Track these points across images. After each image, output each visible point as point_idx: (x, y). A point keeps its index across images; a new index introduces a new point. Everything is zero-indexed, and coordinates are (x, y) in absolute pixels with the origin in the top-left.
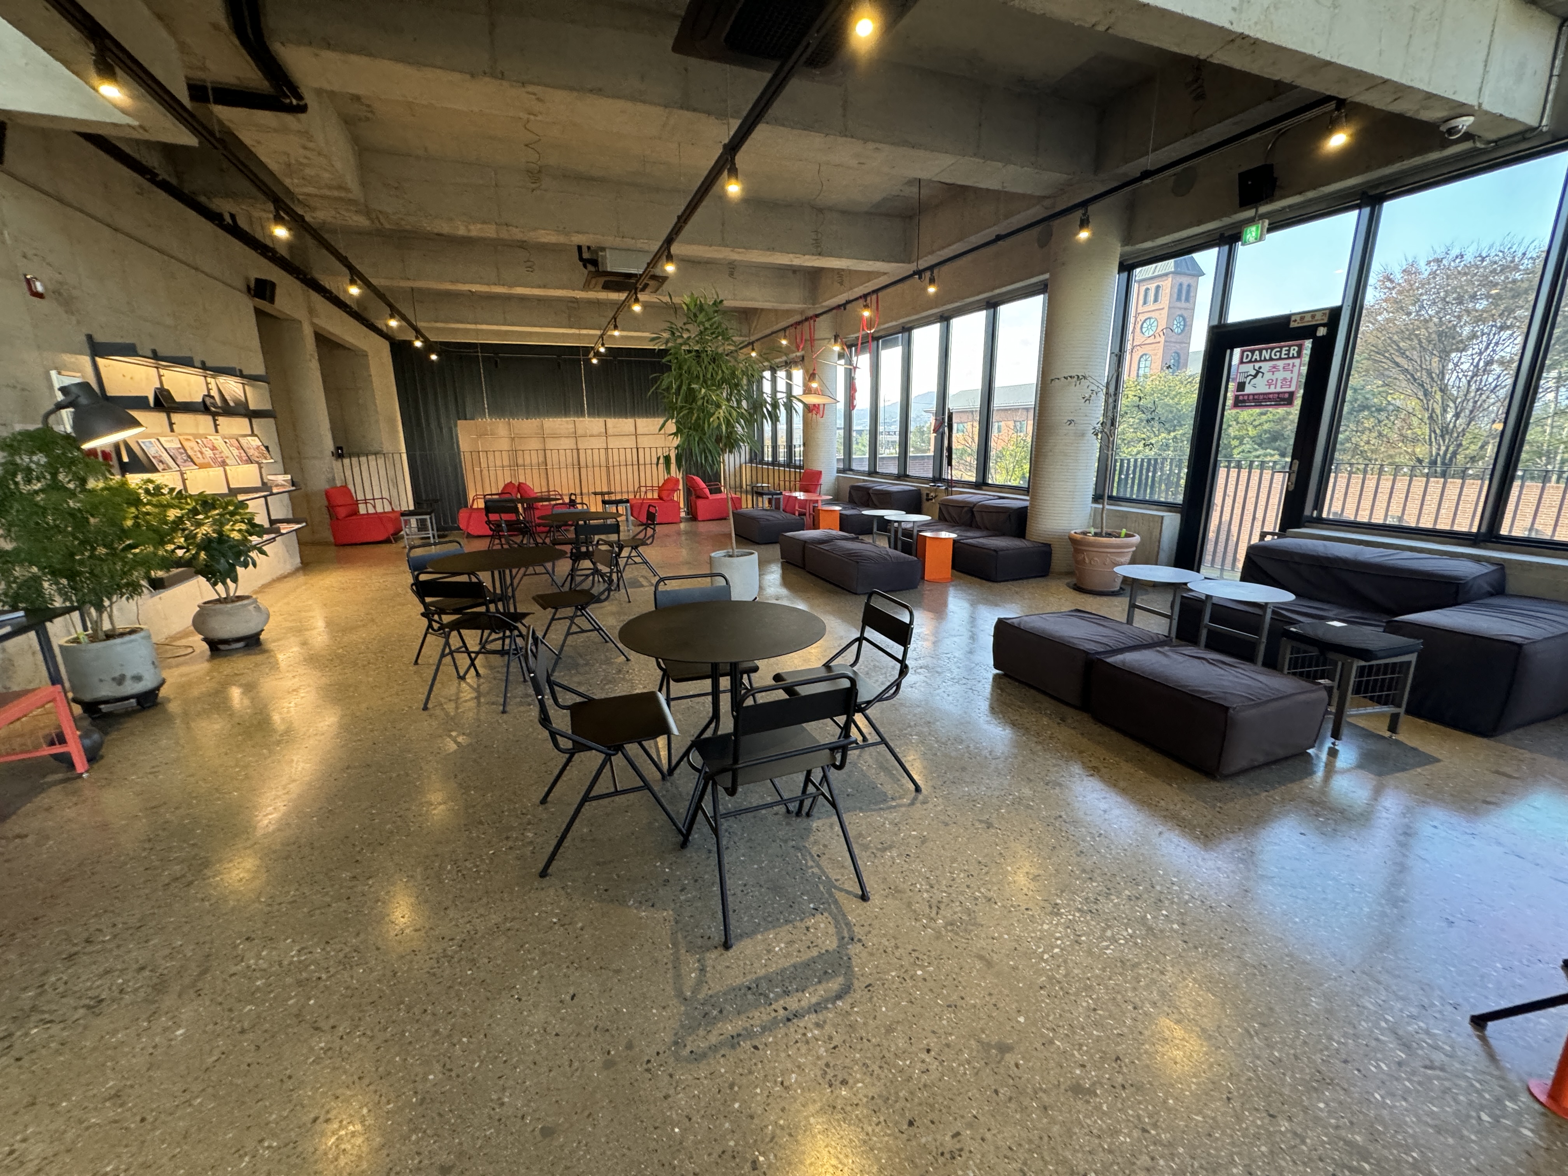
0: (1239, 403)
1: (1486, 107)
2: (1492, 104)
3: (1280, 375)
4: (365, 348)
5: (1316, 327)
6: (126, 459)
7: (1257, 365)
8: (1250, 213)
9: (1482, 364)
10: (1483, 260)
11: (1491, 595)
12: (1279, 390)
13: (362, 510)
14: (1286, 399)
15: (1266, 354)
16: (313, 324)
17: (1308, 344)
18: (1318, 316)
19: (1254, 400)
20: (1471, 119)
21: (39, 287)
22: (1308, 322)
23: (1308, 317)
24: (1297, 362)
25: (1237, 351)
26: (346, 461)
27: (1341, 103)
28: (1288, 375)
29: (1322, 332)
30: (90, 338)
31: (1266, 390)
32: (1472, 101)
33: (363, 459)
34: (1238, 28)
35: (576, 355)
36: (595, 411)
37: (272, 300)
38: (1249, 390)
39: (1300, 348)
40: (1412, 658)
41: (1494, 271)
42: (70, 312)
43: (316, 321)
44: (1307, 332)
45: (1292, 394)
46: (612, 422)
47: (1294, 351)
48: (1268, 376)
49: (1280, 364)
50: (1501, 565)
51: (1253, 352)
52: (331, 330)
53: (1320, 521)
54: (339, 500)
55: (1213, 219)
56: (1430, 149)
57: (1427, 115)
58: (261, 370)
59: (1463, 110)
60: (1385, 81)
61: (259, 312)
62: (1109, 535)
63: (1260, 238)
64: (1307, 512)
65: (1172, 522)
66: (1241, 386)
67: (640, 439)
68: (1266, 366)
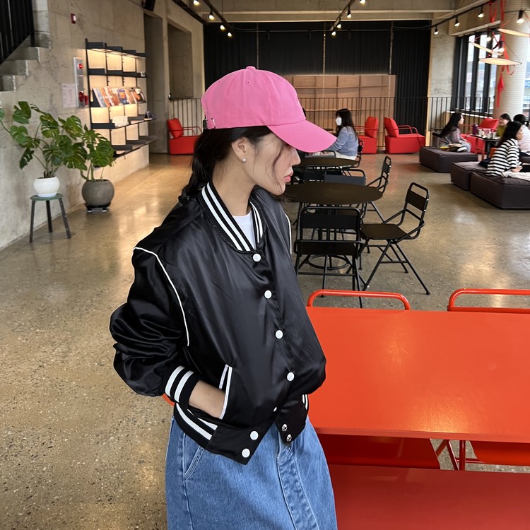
4: (191, 30)
6: (92, 100)
13: (186, 134)
16: (168, 19)
21: (75, 18)
26: (176, 103)
30: (86, 40)
33: (185, 101)
35: (320, 28)
36: (330, 69)
37: (152, 10)
42: (82, 29)
43: (169, 17)
46: (342, 77)
52: (175, 21)
54: (175, 127)
58: (142, 50)
61: (145, 15)
67: (362, 92)
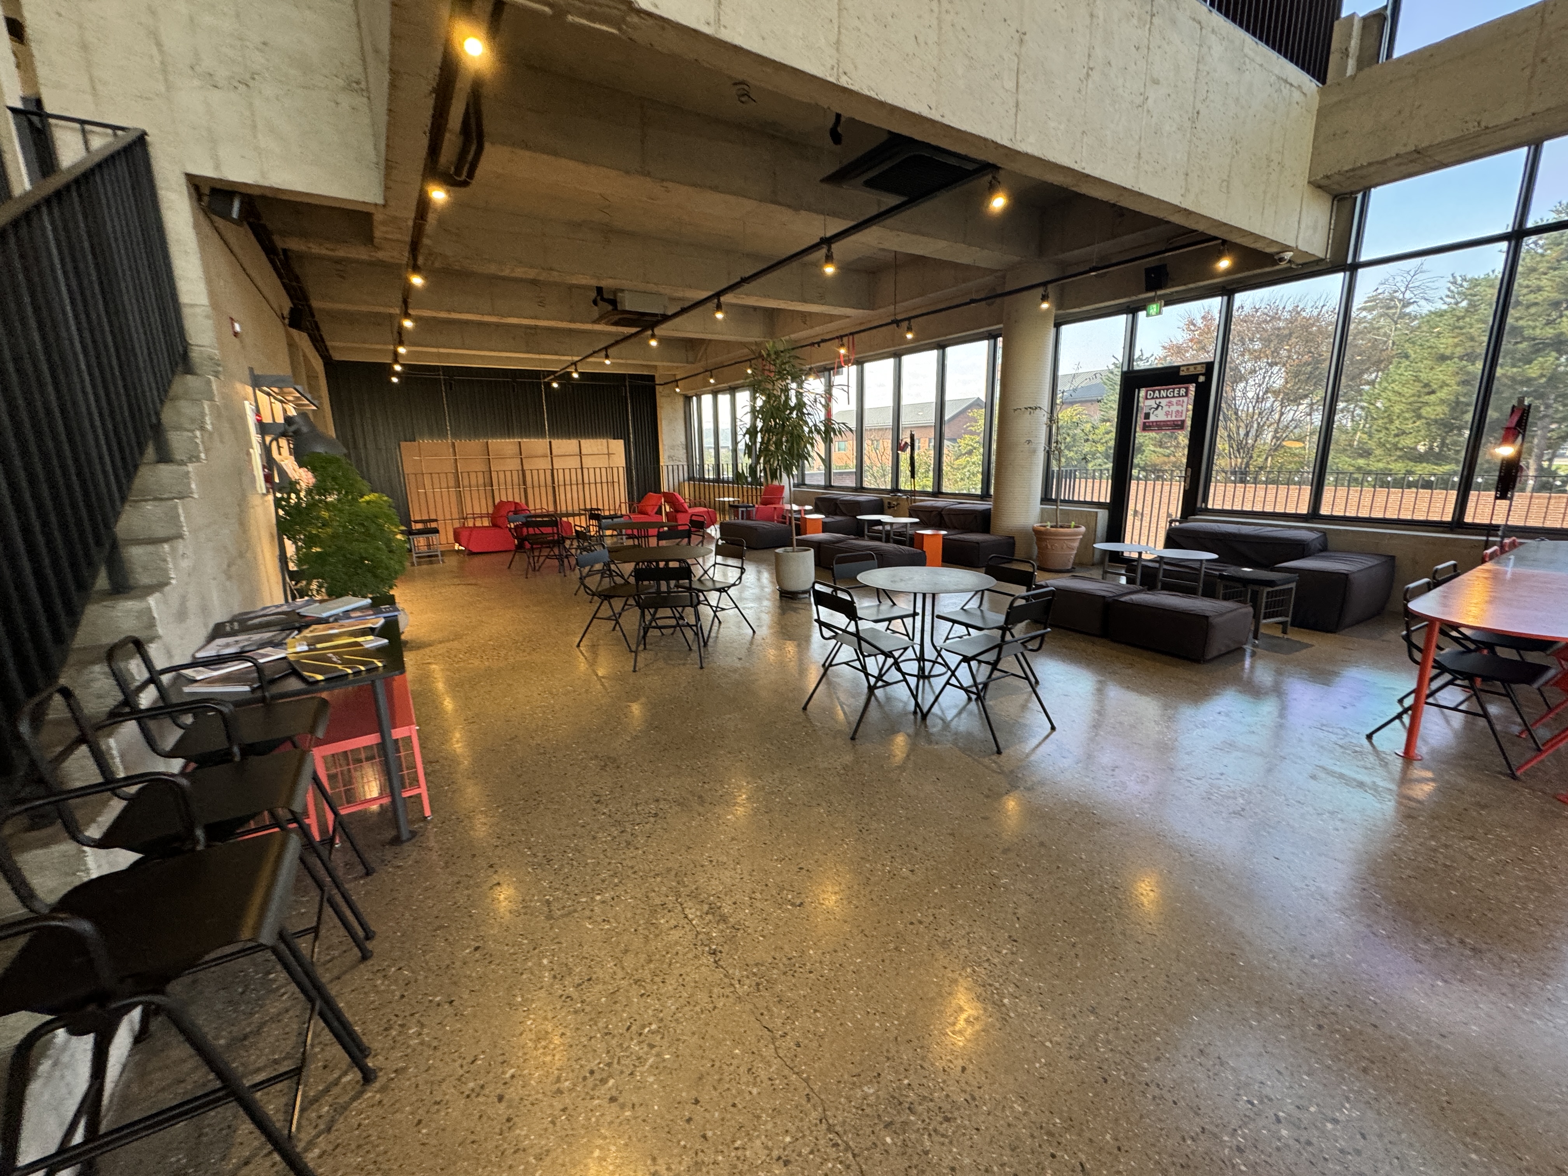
0: (1146, 428)
1: (1300, 247)
2: (1303, 247)
3: (1174, 408)
5: (1197, 376)
6: (277, 481)
7: (1158, 401)
8: (1152, 294)
9: (1261, 394)
10: (1257, 311)
11: (1321, 551)
12: (1174, 418)
14: (1180, 425)
15: (1163, 393)
16: (302, 348)
17: (1192, 388)
18: (1199, 367)
19: (1157, 426)
20: (1291, 254)
21: (237, 328)
22: (1192, 371)
23: (1192, 368)
24: (1185, 399)
25: (1143, 392)
27: (1224, 242)
28: (1179, 408)
29: (1202, 379)
30: (248, 370)
31: (1164, 418)
32: (1293, 244)
34: (1183, 206)
35: (535, 378)
38: (1153, 418)
39: (1187, 389)
40: (1293, 585)
41: (1265, 321)
42: (243, 348)
44: (1192, 379)
45: (1183, 422)
47: (1183, 391)
48: (1166, 409)
49: (1174, 400)
50: (1324, 532)
51: (1154, 391)
53: (1207, 511)
55: (1125, 297)
56: (1266, 266)
57: (1268, 250)
59: (1288, 248)
60: (1252, 234)
62: (1061, 527)
63: (1160, 313)
64: (1199, 505)
65: (1103, 516)
66: (1147, 416)
67: (584, 459)
68: (1164, 402)
